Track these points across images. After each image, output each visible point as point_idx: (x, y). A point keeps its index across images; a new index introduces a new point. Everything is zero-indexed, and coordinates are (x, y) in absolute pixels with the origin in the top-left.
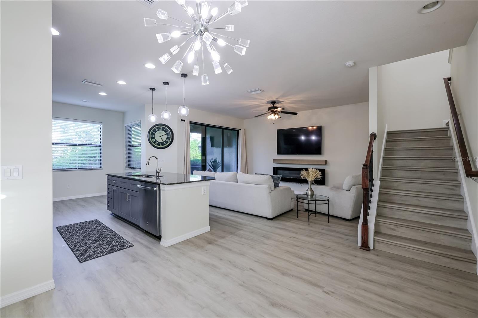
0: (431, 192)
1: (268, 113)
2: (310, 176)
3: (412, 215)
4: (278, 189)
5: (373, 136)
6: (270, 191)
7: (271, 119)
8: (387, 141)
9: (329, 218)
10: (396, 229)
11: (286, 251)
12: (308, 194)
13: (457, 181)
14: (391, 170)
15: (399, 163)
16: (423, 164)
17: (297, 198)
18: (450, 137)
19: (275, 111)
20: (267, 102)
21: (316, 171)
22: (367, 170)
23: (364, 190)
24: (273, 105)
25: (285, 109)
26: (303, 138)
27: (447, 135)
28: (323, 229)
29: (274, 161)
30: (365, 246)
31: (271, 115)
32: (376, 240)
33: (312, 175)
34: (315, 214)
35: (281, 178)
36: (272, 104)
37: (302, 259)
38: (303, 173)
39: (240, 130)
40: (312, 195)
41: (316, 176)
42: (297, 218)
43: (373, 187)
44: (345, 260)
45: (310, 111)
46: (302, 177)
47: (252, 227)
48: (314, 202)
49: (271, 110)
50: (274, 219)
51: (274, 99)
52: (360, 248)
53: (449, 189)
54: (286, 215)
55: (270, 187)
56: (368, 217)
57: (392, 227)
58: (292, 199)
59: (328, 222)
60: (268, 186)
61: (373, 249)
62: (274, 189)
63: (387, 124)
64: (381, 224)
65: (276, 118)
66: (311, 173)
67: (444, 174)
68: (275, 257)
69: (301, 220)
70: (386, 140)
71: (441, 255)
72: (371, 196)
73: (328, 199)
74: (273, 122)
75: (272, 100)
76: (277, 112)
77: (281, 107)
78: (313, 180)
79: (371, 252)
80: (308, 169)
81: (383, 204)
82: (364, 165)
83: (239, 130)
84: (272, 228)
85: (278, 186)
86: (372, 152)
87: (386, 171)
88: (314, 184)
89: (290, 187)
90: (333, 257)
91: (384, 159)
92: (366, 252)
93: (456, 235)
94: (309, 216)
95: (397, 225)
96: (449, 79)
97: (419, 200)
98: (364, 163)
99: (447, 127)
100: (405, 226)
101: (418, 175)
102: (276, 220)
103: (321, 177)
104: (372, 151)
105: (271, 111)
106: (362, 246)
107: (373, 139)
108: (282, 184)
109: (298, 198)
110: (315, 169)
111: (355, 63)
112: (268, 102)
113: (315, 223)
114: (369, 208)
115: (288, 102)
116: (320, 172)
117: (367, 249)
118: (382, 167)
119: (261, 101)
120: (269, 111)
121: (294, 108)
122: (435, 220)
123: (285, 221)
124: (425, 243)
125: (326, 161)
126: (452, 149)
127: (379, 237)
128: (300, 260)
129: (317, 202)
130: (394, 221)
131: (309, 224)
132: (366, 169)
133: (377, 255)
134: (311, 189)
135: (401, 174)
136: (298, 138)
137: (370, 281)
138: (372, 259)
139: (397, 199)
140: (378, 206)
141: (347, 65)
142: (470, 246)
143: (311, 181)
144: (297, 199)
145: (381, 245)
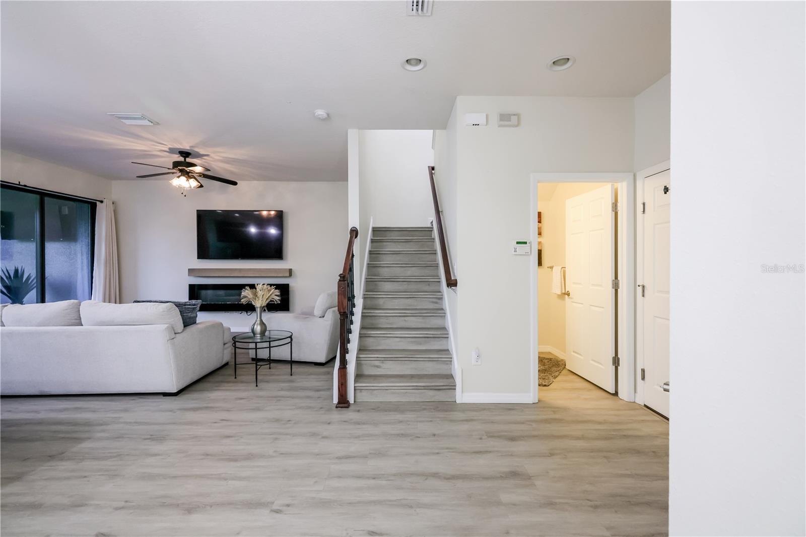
0: (418, 308)
1: (173, 173)
2: (258, 298)
3: (399, 341)
4: (192, 329)
5: (354, 233)
6: (173, 336)
7: (180, 187)
8: (372, 241)
9: (293, 367)
10: (381, 365)
11: (203, 455)
12: (255, 332)
13: (440, 292)
14: (375, 282)
15: (385, 272)
16: (410, 272)
17: (233, 342)
18: (434, 239)
19: (190, 173)
20: (170, 149)
21: (269, 288)
22: (345, 284)
23: (340, 314)
24: (185, 158)
25: (210, 170)
26: (253, 230)
27: (431, 237)
28: (282, 390)
29: (191, 272)
30: (343, 402)
31: (179, 177)
32: (358, 388)
33: (263, 295)
34: (270, 364)
35: (199, 306)
36: (182, 156)
37: (236, 460)
38: (247, 293)
39: (102, 202)
40: (263, 333)
41: (269, 297)
42: (235, 380)
43: (354, 309)
44: (314, 435)
45: (263, 182)
46: (244, 301)
47: (122, 423)
48: (266, 345)
49: (180, 168)
50: (183, 392)
51: (186, 147)
52: (337, 407)
53: (433, 302)
54: (211, 379)
55: (173, 328)
56: (347, 355)
57: (377, 363)
58: (224, 344)
59: (291, 375)
60: (166, 326)
61: (353, 403)
62: (183, 330)
63: (372, 217)
64: (363, 362)
65: (192, 187)
66: (260, 293)
67: (429, 285)
68: (175, 477)
69: (242, 382)
70: (372, 239)
71: (426, 388)
72: (352, 323)
73: (289, 334)
74: (184, 193)
75: (182, 147)
76: (195, 175)
77: (204, 165)
78: (266, 305)
79: (351, 408)
80: (256, 285)
81: (366, 332)
82: (340, 275)
83: (98, 203)
84: (175, 412)
85: (195, 323)
86: (353, 256)
87: (371, 284)
88: (267, 310)
89: (221, 321)
90: (293, 436)
91: (369, 266)
92: (344, 411)
93: (440, 359)
94: (257, 370)
95: (383, 359)
96: (433, 169)
97: (405, 320)
98: (342, 273)
99: (431, 226)
100: (391, 359)
101: (404, 286)
102: (188, 394)
103: (278, 298)
104: (353, 254)
105: (181, 171)
106: (339, 403)
107: (354, 237)
108: (204, 318)
109: (236, 340)
110: (268, 284)
111: (328, 115)
112: (172, 151)
113: (267, 382)
114: (349, 341)
115: (217, 158)
116: (277, 290)
117: (346, 405)
118: (366, 278)
119: (154, 145)
120: (173, 168)
121: (232, 173)
122: (420, 344)
123: (207, 390)
124: (412, 377)
125: (290, 271)
126: (436, 253)
127: (361, 383)
128: (232, 464)
129: (273, 344)
130: (379, 354)
131: (257, 386)
132: (342, 282)
133: (359, 411)
134: (261, 320)
135: (387, 286)
136: (244, 229)
137: (347, 457)
138: (351, 420)
139: (383, 323)
140: (361, 336)
141: (316, 114)
142: (451, 369)
143: (260, 307)
144: (235, 343)
145: (364, 393)
